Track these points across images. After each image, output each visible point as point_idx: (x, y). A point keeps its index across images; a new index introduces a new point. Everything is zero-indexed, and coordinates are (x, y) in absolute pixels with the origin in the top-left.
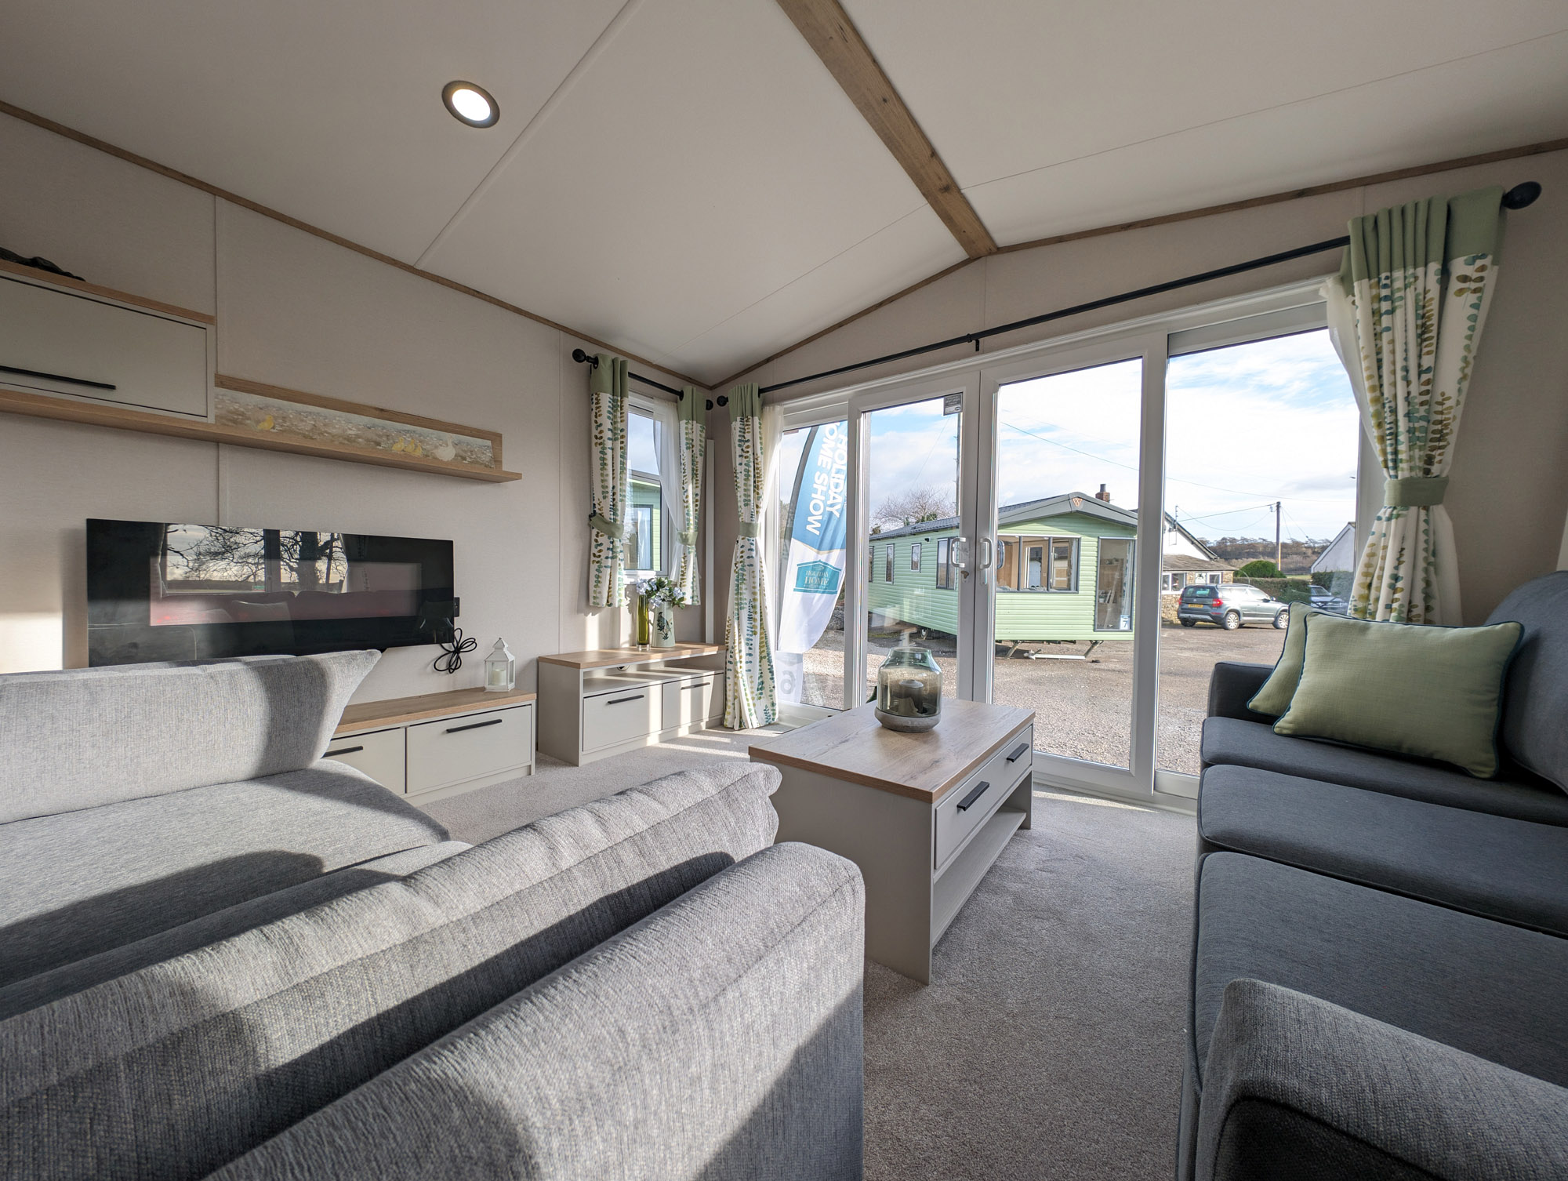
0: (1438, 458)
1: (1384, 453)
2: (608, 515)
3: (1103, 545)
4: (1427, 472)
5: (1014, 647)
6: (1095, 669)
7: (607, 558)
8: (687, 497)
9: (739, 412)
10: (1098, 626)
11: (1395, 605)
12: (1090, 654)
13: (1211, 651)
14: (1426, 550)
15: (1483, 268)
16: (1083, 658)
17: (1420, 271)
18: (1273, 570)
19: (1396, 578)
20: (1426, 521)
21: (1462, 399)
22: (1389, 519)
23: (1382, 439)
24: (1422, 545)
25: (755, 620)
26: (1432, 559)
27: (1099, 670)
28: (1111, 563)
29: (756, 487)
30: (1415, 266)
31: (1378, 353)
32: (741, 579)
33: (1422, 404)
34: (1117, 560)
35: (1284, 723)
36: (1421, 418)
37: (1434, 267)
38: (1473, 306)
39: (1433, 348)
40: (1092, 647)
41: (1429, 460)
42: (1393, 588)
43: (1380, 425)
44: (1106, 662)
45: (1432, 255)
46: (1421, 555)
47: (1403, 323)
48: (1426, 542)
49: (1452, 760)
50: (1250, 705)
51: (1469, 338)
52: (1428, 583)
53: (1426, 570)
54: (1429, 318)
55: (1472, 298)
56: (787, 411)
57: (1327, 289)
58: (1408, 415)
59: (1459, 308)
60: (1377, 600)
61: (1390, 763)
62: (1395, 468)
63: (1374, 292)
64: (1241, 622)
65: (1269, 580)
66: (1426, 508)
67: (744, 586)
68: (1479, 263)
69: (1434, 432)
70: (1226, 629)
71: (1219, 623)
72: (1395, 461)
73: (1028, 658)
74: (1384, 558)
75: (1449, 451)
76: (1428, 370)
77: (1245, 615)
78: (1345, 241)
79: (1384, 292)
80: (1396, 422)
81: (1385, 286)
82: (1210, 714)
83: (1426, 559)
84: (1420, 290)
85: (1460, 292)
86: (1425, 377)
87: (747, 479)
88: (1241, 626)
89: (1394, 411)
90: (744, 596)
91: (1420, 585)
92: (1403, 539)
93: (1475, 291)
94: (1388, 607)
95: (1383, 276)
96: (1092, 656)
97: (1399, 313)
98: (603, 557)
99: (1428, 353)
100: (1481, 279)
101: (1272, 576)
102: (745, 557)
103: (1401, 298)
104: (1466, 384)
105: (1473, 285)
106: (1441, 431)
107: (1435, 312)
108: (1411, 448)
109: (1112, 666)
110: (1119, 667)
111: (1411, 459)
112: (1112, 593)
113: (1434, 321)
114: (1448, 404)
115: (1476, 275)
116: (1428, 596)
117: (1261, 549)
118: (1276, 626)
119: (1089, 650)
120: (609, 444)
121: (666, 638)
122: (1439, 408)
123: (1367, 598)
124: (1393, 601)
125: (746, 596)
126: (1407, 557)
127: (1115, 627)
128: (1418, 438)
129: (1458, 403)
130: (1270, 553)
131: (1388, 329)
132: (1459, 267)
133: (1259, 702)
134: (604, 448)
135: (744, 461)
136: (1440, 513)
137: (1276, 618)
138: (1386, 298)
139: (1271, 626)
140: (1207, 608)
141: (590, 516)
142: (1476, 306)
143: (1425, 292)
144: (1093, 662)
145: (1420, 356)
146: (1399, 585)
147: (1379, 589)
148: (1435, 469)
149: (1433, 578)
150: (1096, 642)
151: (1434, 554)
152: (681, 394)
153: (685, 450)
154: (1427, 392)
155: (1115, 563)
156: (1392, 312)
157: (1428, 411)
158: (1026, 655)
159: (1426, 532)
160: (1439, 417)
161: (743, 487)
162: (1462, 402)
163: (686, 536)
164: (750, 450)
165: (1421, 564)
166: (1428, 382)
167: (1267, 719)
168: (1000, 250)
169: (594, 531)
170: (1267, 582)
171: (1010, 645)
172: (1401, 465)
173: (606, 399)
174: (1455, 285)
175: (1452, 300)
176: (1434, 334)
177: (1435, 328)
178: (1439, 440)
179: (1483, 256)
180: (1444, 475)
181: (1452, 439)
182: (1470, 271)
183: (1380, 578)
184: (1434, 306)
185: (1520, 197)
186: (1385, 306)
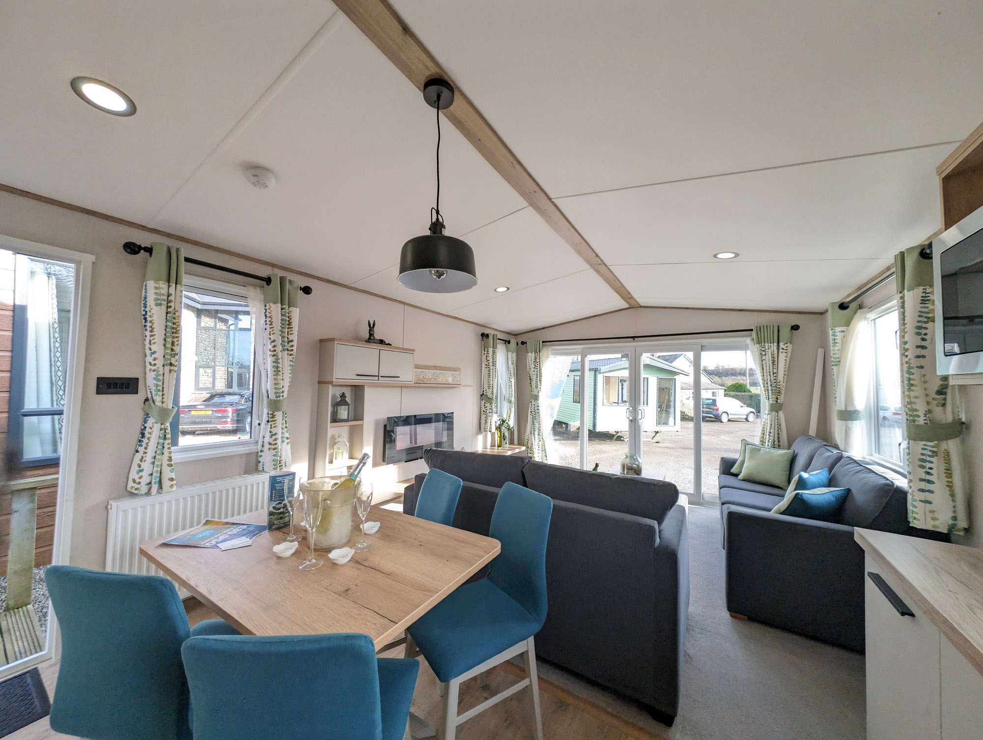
0: (779, 398)
1: (766, 394)
2: (490, 395)
3: (660, 380)
4: (777, 402)
5: (616, 435)
6: (658, 447)
7: (490, 413)
8: (512, 384)
9: (534, 350)
10: (659, 423)
11: (770, 441)
12: (655, 438)
13: (714, 436)
14: (778, 425)
15: (787, 347)
16: (651, 440)
17: (772, 345)
18: (745, 388)
19: (770, 433)
20: (777, 416)
21: (785, 381)
22: (768, 415)
23: (765, 391)
24: (776, 423)
25: (540, 435)
26: (779, 427)
27: (660, 447)
28: (663, 390)
29: (540, 381)
30: (771, 343)
31: (763, 366)
32: (534, 419)
33: (774, 382)
34: (666, 389)
35: (740, 477)
36: (774, 387)
37: (776, 344)
38: (785, 357)
39: (776, 367)
40: (656, 434)
41: (777, 398)
42: (769, 435)
43: (764, 387)
44: (663, 442)
45: (775, 341)
46: (776, 426)
47: (768, 358)
48: (778, 422)
49: (779, 486)
50: (732, 471)
51: (785, 365)
52: (778, 434)
53: (778, 431)
54: (775, 358)
55: (785, 354)
56: (552, 350)
57: (748, 341)
58: (771, 385)
59: (782, 356)
60: (766, 438)
61: (765, 487)
62: (769, 400)
63: (761, 348)
64: (729, 418)
65: (743, 394)
66: (777, 412)
67: (536, 421)
68: (786, 345)
69: (778, 390)
70: (722, 422)
71: (717, 419)
72: (768, 398)
73: (623, 441)
74: (767, 426)
75: (782, 396)
76: (775, 373)
77: (731, 414)
78: (752, 330)
79: (763, 349)
80: (768, 387)
81: (763, 347)
82: (720, 474)
83: (778, 427)
84: (772, 350)
85: (782, 352)
86: (775, 375)
87: (537, 378)
88: (729, 420)
89: (767, 383)
90: (536, 426)
91: (776, 435)
92: (772, 421)
93: (786, 353)
94: (769, 441)
95: (763, 344)
96: (656, 440)
97: (767, 355)
98: (488, 412)
99: (775, 368)
100: (787, 350)
101: (744, 392)
102: (536, 409)
103: (768, 352)
104: (786, 377)
105: (786, 351)
106: (779, 391)
107: (776, 357)
108: (772, 395)
109: (666, 445)
110: (670, 445)
111: (772, 398)
112: (664, 406)
113: (776, 359)
114: (781, 383)
115: (786, 348)
116: (779, 438)
117: (738, 371)
118: (747, 419)
119: (654, 436)
120: (491, 368)
121: (506, 443)
122: (779, 384)
123: (764, 438)
124: (770, 439)
125: (537, 425)
126: (773, 427)
127: (666, 423)
128: (774, 392)
129: (784, 382)
130: (743, 373)
131: (765, 360)
132: (782, 345)
133: (734, 470)
134: (490, 369)
135: (536, 370)
136: (781, 413)
137: (747, 416)
138: (764, 351)
139: (745, 420)
140: (711, 410)
141: (481, 396)
142: (786, 357)
143: (774, 351)
144: (656, 442)
145: (773, 369)
146: (771, 435)
147: (766, 435)
148: (779, 401)
149: (780, 433)
150: (658, 432)
151: (780, 426)
152: (509, 342)
153: (511, 365)
154: (775, 379)
155: (666, 390)
156: (765, 355)
157: (776, 384)
158: (622, 439)
159: (777, 419)
160: (779, 387)
161: (535, 381)
162: (785, 382)
163: (511, 400)
164: (538, 366)
165: (776, 429)
166: (775, 377)
167: (736, 475)
168: (641, 307)
169: (484, 401)
170: (742, 395)
171: (615, 434)
172: (770, 399)
173: (491, 350)
174: (781, 350)
175: (780, 354)
176: (776, 363)
177: (776, 361)
178: (779, 393)
179: (787, 343)
180: (781, 402)
181: (783, 392)
182: (784, 347)
183: (766, 432)
184: (776, 355)
185: (795, 328)
186: (764, 353)
